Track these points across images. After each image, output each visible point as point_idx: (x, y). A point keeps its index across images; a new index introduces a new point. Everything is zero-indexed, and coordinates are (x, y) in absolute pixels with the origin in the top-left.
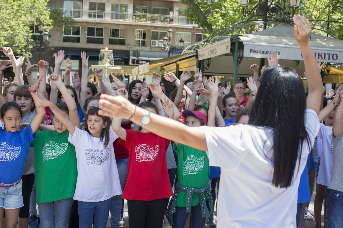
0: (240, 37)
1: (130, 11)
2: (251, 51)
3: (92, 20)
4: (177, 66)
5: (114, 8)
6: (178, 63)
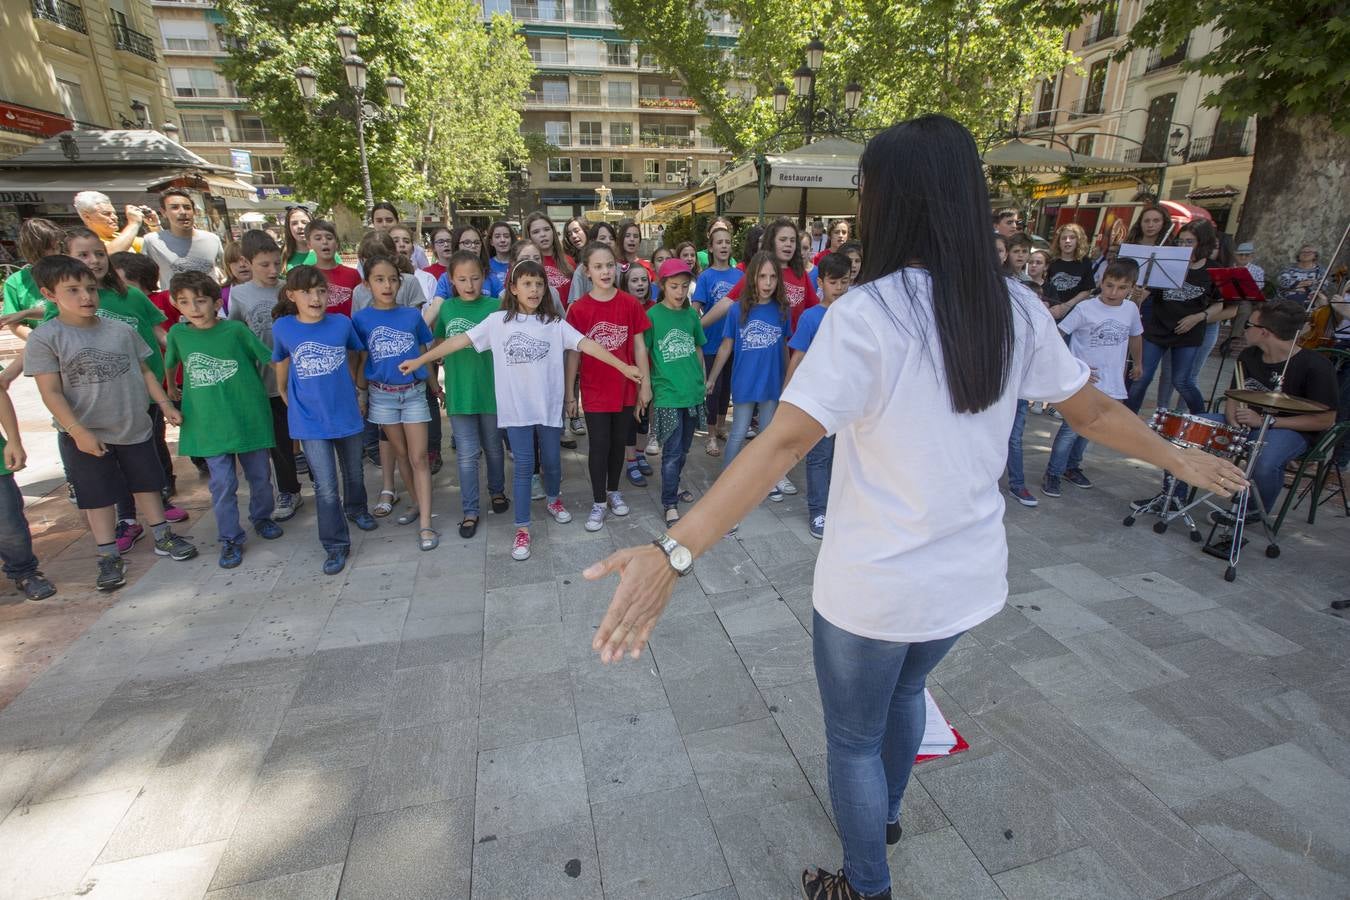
0: (767, 157)
1: (636, 132)
2: (782, 176)
3: (585, 147)
4: (693, 206)
5: (614, 128)
6: (694, 202)
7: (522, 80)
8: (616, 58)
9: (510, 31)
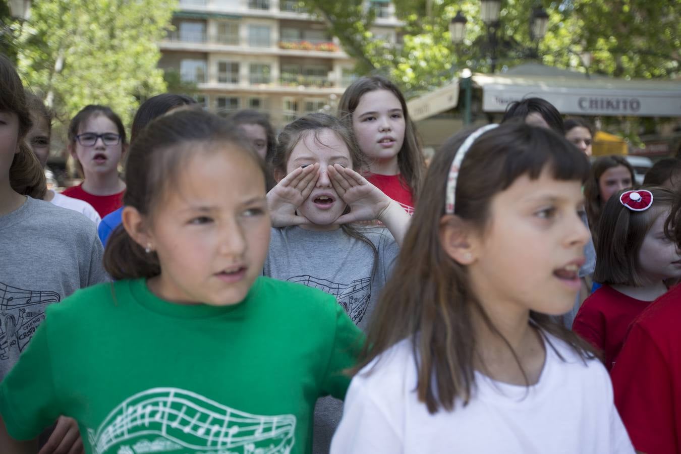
1: (275, 72)
3: (222, 86)
5: (253, 68)
7: (163, 18)
8: (255, 3)
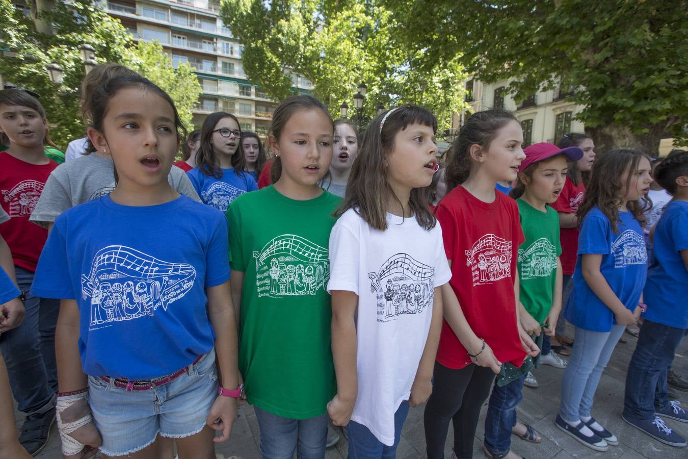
1: (253, 128)
8: (243, 92)
9: (188, 71)
